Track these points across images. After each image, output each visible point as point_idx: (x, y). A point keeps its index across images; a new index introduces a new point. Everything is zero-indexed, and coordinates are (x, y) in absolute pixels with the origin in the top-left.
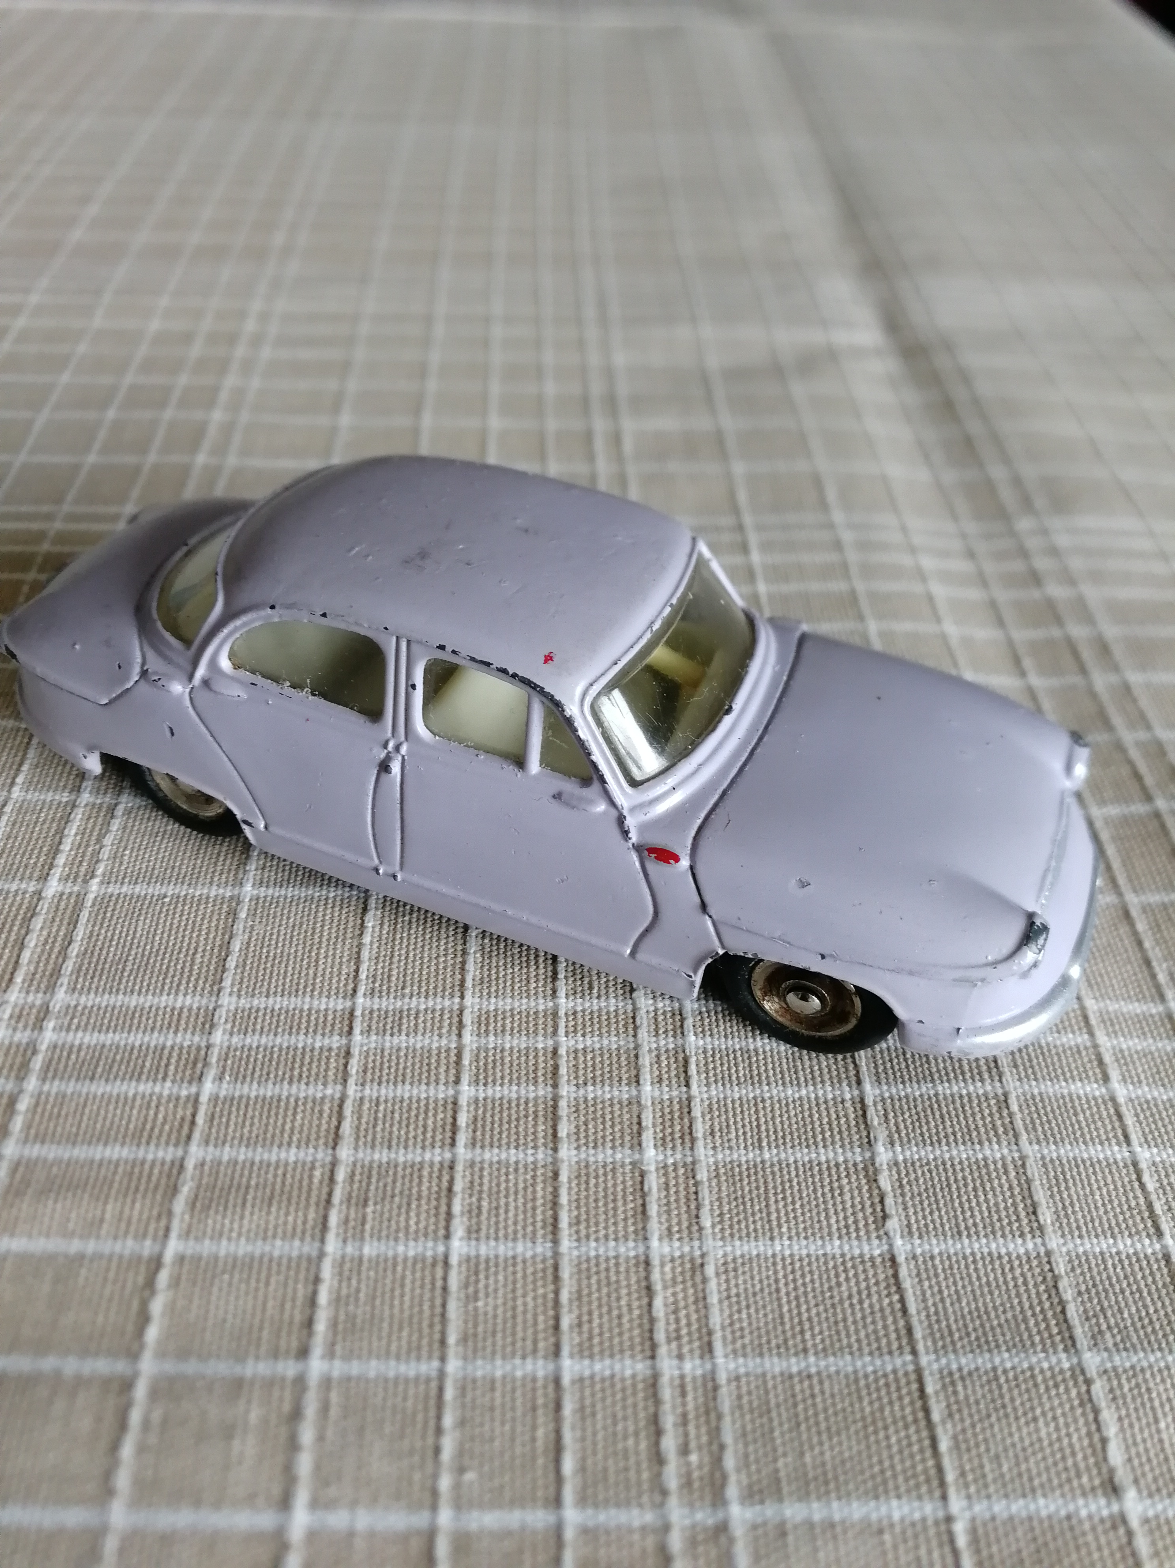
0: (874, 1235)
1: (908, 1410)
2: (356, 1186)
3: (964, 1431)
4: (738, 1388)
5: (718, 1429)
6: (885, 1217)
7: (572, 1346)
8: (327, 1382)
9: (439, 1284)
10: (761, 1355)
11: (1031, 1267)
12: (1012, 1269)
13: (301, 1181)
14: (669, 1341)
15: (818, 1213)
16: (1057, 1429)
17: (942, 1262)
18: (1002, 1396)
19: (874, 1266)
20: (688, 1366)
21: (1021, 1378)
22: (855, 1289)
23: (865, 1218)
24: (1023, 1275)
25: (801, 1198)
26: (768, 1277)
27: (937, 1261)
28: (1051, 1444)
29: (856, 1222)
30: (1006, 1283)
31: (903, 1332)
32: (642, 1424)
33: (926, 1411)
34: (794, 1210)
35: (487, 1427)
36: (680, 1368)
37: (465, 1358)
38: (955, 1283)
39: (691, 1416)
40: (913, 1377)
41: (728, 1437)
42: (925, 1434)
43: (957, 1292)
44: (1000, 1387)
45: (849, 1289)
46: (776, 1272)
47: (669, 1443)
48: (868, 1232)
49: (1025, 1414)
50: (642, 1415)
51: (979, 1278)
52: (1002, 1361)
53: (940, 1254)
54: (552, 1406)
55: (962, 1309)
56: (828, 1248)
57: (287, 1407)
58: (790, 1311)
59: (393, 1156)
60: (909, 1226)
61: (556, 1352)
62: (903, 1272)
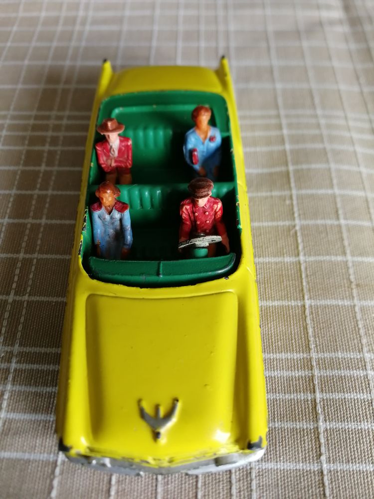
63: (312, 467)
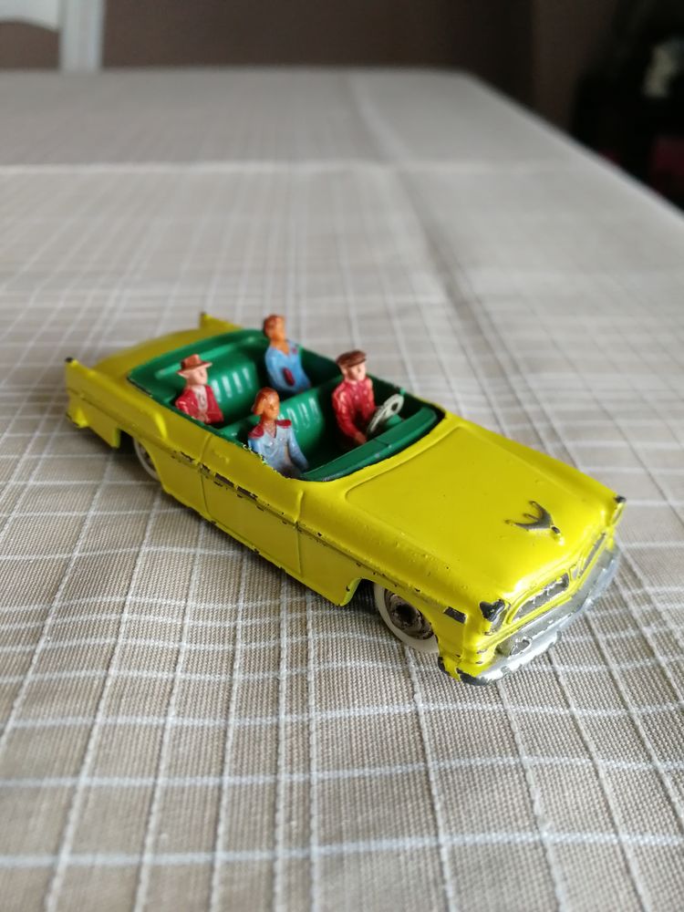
0: (407, 702)
1: (419, 791)
2: (117, 689)
3: (450, 799)
4: (323, 786)
5: (309, 808)
6: (414, 693)
7: (230, 769)
8: (88, 789)
9: (159, 738)
10: (338, 769)
11: (495, 717)
12: (485, 717)
13: (86, 687)
14: (286, 765)
15: (376, 692)
16: (505, 796)
17: (445, 714)
18: (474, 780)
19: (406, 718)
20: (295, 777)
21: (486, 770)
22: (394, 732)
23: (403, 694)
24: (491, 720)
25: (367, 685)
26: (345, 729)
27: (442, 713)
28: (501, 804)
29: (397, 696)
30: (481, 723)
31: (420, 751)
32: (266, 807)
33: (429, 790)
34: (362, 691)
35: (177, 811)
36: (291, 778)
37: (169, 777)
38: (452, 724)
39: (295, 802)
40: (423, 773)
41: (314, 811)
42: (428, 801)
43: (452, 728)
44: (473, 775)
45: (391, 731)
46: (350, 726)
47: (281, 817)
48: (404, 701)
49: (487, 788)
50: (266, 803)
51: (466, 721)
52: (476, 762)
53: (445, 710)
54: (216, 800)
55: (455, 737)
56: (381, 711)
57: (64, 802)
58: (357, 746)
59: (140, 674)
60: (427, 697)
61: (221, 773)
62: (422, 720)
63: (402, 709)
